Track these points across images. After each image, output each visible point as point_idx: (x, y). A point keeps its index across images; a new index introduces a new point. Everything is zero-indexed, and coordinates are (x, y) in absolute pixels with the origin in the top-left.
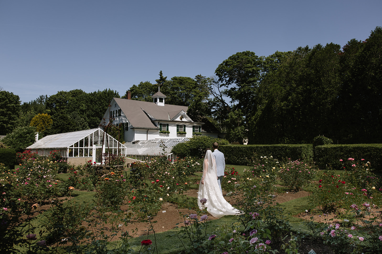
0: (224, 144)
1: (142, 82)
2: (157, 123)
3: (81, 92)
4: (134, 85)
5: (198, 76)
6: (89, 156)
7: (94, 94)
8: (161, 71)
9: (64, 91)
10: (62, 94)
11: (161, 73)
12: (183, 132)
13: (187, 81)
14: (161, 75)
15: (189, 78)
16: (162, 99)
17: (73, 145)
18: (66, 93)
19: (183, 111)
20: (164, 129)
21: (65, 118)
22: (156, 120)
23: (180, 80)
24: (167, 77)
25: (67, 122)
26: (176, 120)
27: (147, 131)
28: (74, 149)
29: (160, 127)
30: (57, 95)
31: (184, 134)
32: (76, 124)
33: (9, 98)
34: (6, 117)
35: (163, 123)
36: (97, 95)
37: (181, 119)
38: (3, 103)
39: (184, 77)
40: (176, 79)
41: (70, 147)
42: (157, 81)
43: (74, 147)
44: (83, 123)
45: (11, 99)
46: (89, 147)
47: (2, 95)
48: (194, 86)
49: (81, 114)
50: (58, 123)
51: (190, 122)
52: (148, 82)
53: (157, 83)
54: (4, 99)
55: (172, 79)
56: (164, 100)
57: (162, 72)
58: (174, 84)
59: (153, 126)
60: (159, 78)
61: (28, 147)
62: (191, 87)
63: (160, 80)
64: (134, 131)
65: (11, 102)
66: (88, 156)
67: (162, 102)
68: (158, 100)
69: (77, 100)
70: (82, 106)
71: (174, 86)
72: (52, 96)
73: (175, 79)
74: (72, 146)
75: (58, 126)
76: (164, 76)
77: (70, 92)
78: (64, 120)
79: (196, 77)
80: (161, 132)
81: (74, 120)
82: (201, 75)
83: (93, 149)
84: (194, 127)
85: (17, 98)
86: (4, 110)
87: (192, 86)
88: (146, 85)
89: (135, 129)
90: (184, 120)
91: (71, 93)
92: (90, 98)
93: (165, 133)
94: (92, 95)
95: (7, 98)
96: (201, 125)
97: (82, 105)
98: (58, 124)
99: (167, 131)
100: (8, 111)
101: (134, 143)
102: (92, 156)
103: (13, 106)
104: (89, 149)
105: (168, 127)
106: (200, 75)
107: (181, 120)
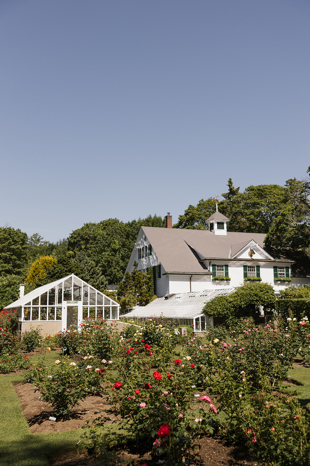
0: (301, 297)
1: (202, 200)
2: (207, 263)
3: (116, 222)
4: (190, 206)
5: (291, 180)
6: (57, 319)
7: (132, 223)
8: (230, 179)
9: (92, 222)
10: (88, 227)
11: (230, 182)
12: (256, 278)
13: (271, 192)
14: (230, 186)
15: (275, 187)
16: (223, 223)
17: (30, 302)
18: (94, 225)
19: (252, 242)
20: (220, 273)
21: (65, 262)
22: (206, 259)
23: (259, 190)
24: (239, 188)
25: (67, 268)
26: (241, 257)
27: (191, 277)
28: (31, 308)
29: (213, 270)
30: (82, 229)
31: (257, 281)
32: (82, 270)
33: (13, 237)
34: (10, 264)
35: (217, 264)
36: (136, 225)
37: (251, 256)
38: (5, 244)
39: (265, 186)
40: (253, 190)
41: (25, 305)
42: (224, 196)
43: (33, 305)
44: (92, 268)
45: (15, 238)
46: (56, 305)
47: (5, 233)
48: (282, 198)
49: (112, 255)
50: (55, 269)
51: (267, 260)
52: (212, 198)
53: (225, 199)
54: (6, 239)
55: (247, 190)
56: (225, 225)
57: (232, 181)
58: (249, 198)
59: (200, 269)
60: (227, 191)
61: (6, 306)
62: (278, 201)
63: (230, 193)
64: (168, 277)
65: (15, 242)
66: (54, 320)
67: (223, 228)
68: (215, 226)
69: (107, 234)
70: (115, 243)
71: (248, 201)
72: (76, 231)
73: (251, 189)
74: (29, 304)
75: (55, 274)
76: (235, 186)
77: (101, 223)
78: (63, 264)
79: (287, 182)
80: (216, 279)
81: (79, 264)
82: (295, 180)
83: (63, 308)
84: (275, 268)
85: (24, 237)
86: (7, 254)
87: (279, 199)
88: (208, 203)
89: (169, 275)
90: (256, 256)
91: (102, 225)
92: (126, 230)
93: (222, 280)
94: (130, 225)
95: (11, 237)
96: (289, 265)
97: (115, 241)
98: (54, 272)
99: (226, 276)
100: (12, 255)
101: (166, 298)
102: (60, 319)
103: (18, 248)
104: (56, 308)
105: (227, 270)
106: (293, 179)
107: (250, 258)
